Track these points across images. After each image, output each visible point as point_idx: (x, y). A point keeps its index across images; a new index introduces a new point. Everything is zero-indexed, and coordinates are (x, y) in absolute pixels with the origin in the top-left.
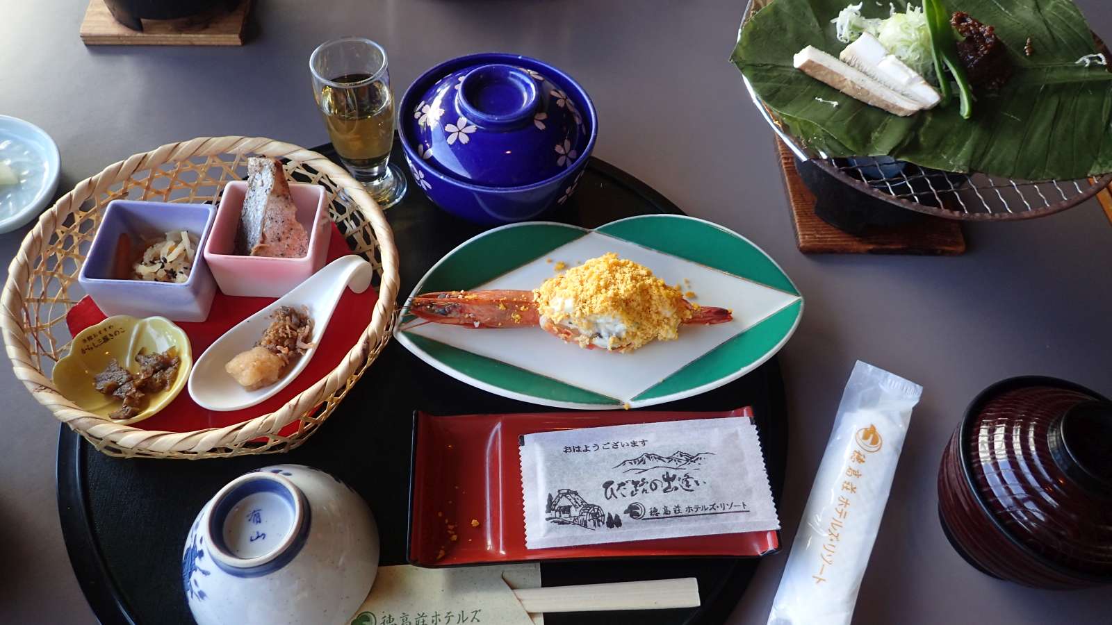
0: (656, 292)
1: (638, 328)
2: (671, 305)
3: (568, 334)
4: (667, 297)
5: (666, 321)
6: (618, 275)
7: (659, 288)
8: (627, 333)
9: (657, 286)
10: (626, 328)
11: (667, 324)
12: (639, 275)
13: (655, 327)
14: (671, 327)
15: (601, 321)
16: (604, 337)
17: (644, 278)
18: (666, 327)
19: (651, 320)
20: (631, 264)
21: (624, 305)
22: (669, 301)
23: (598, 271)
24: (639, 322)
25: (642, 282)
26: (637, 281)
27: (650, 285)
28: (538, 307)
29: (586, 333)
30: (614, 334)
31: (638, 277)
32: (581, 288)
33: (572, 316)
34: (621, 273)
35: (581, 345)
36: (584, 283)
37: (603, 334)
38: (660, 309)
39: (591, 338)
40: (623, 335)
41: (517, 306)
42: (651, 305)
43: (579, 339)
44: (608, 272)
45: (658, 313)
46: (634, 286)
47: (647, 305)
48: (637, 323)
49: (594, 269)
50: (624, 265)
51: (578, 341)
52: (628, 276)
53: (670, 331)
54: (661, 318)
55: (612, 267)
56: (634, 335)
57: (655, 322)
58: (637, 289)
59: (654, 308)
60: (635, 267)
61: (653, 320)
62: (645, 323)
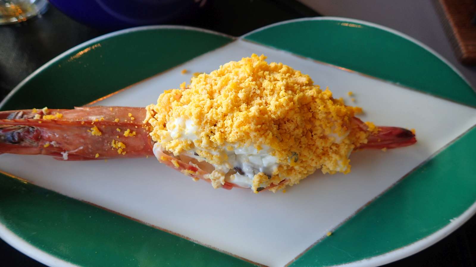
0: (321, 108)
1: (296, 161)
2: (342, 126)
3: (194, 170)
4: (338, 115)
5: (334, 148)
6: (266, 83)
7: (326, 103)
8: (280, 167)
9: (322, 99)
10: (278, 161)
11: (336, 152)
12: (298, 84)
13: (319, 157)
14: (341, 156)
15: (240, 151)
16: (247, 174)
17: (304, 88)
18: (335, 157)
19: (314, 149)
20: (284, 69)
21: (275, 128)
22: (340, 121)
23: (236, 78)
24: (298, 153)
25: (301, 94)
26: (294, 92)
27: (313, 98)
28: (150, 130)
29: (220, 168)
30: (261, 169)
31: (296, 87)
32: (208, 102)
33: (196, 145)
34: (270, 81)
35: (214, 184)
36: (216, 95)
37: (245, 169)
38: (327, 132)
39: (228, 175)
40: (275, 170)
41: (118, 130)
42: (314, 126)
43: (210, 176)
44: (251, 78)
45: (324, 137)
46: (291, 100)
47: (309, 127)
48: (295, 153)
49: (231, 76)
50: (276, 70)
51: (209, 180)
52: (280, 84)
53: (341, 163)
54: (328, 145)
55: (258, 72)
56: (290, 170)
57: (320, 151)
58: (294, 104)
59: (318, 131)
60: (290, 73)
61: (317, 148)
62: (305, 153)
